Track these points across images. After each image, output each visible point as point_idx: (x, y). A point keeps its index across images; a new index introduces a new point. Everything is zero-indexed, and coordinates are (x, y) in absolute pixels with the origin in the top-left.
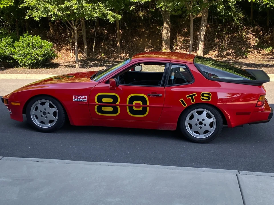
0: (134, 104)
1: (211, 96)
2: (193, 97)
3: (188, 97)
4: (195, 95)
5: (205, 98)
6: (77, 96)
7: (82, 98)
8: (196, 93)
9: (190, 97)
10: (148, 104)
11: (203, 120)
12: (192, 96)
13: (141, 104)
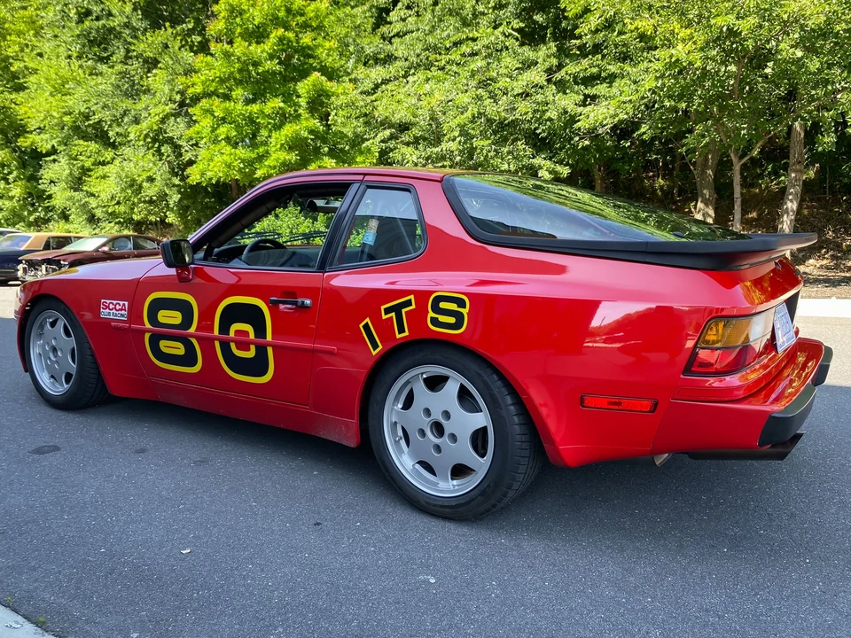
0: (232, 334)
1: (465, 311)
2: (404, 311)
3: (388, 311)
4: (408, 303)
5: (442, 319)
6: (108, 301)
7: (118, 307)
8: (412, 297)
9: (393, 314)
10: (269, 337)
11: (447, 415)
12: (398, 309)
13: (252, 336)
